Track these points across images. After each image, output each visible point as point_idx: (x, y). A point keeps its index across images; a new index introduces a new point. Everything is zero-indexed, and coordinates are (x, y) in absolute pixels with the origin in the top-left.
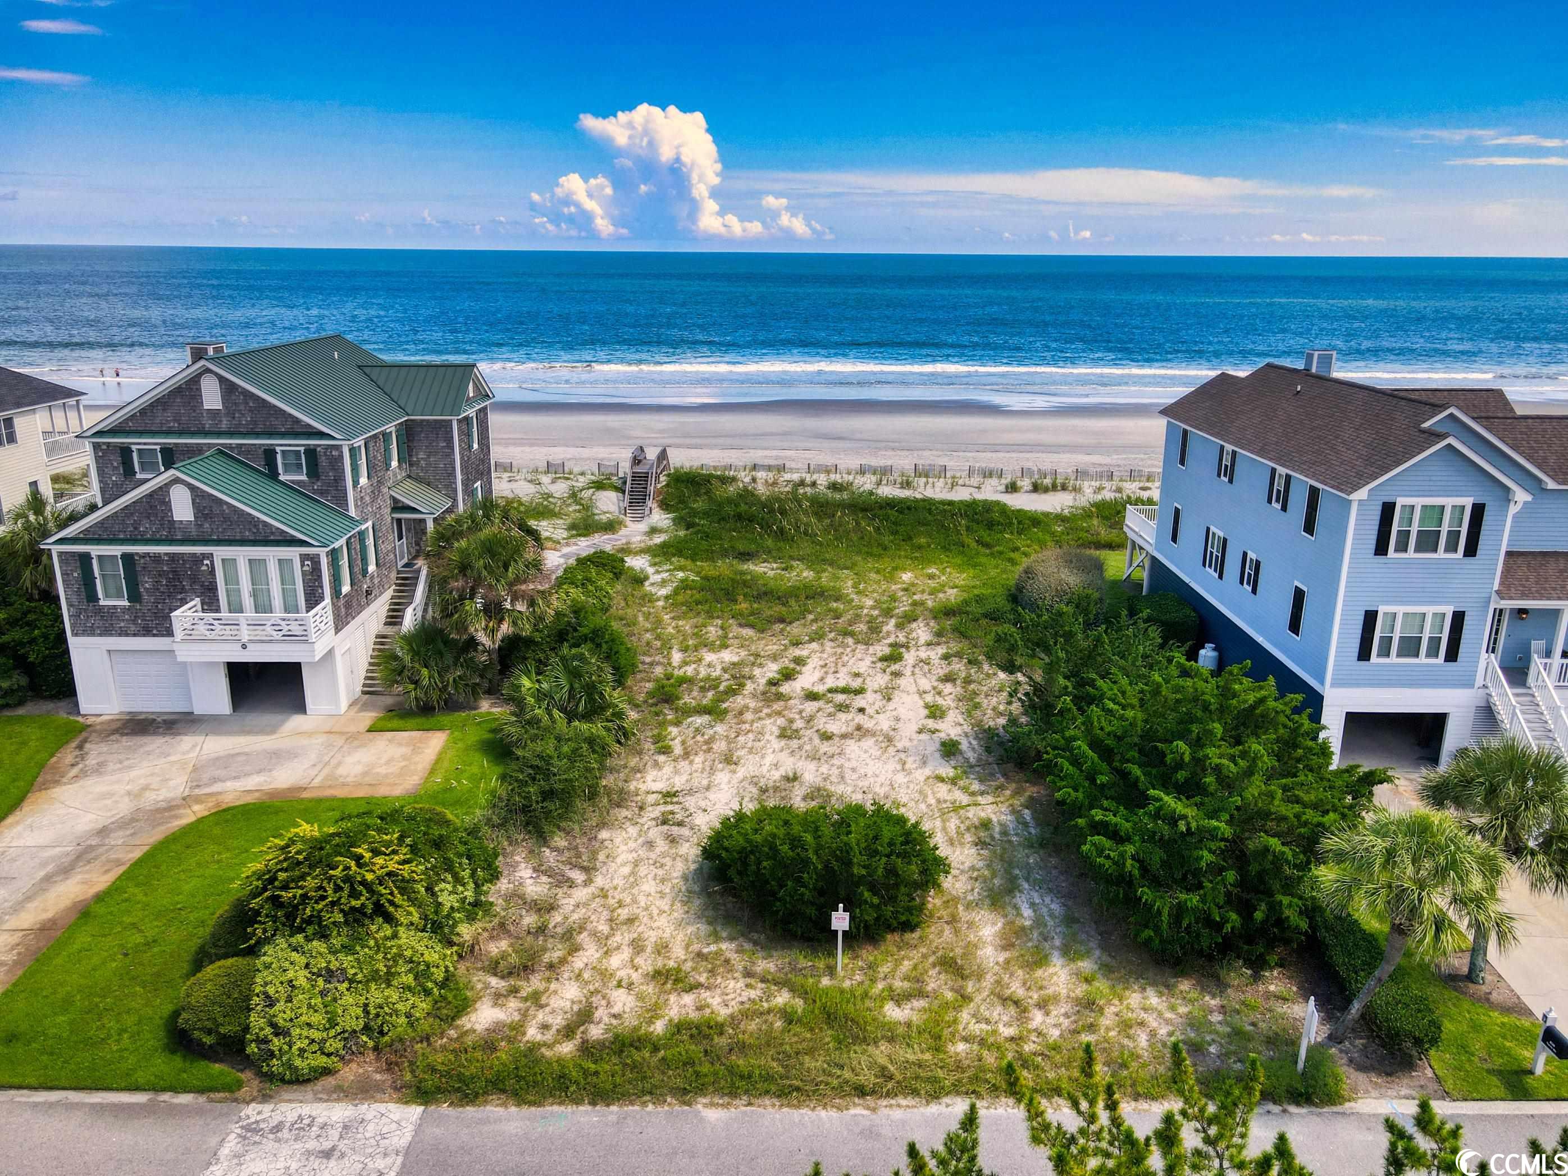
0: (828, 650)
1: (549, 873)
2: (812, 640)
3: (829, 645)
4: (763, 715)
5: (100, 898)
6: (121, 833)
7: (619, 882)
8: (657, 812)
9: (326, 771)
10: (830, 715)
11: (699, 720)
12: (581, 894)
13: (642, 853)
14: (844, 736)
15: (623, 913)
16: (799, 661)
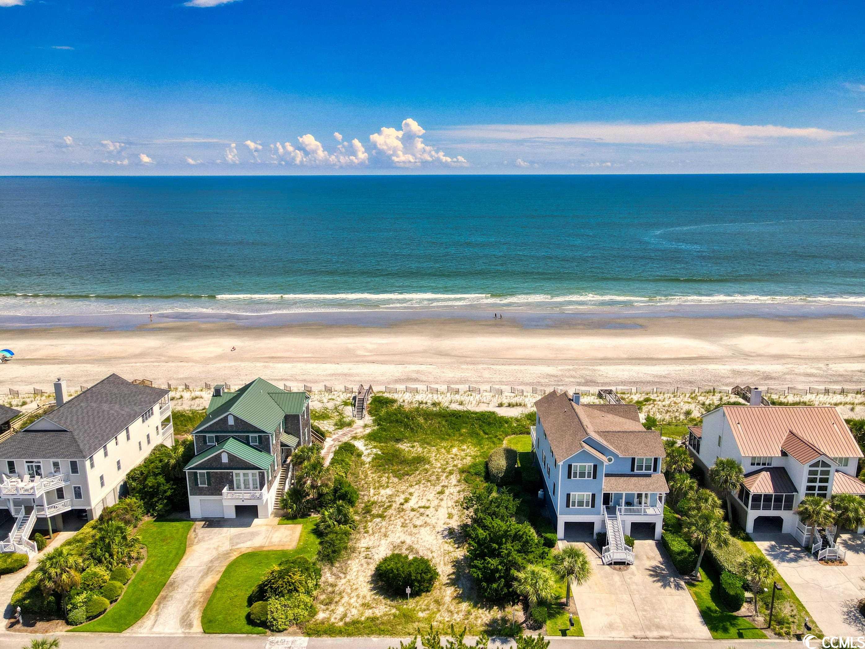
0: (422, 489)
1: (334, 575)
2: (416, 484)
3: (422, 486)
4: (397, 518)
5: (219, 582)
6: (217, 562)
7: (353, 577)
8: (363, 554)
9: (268, 541)
10: (418, 518)
11: (378, 520)
12: (343, 581)
13: (360, 568)
14: (421, 526)
15: (354, 587)
16: (411, 494)
